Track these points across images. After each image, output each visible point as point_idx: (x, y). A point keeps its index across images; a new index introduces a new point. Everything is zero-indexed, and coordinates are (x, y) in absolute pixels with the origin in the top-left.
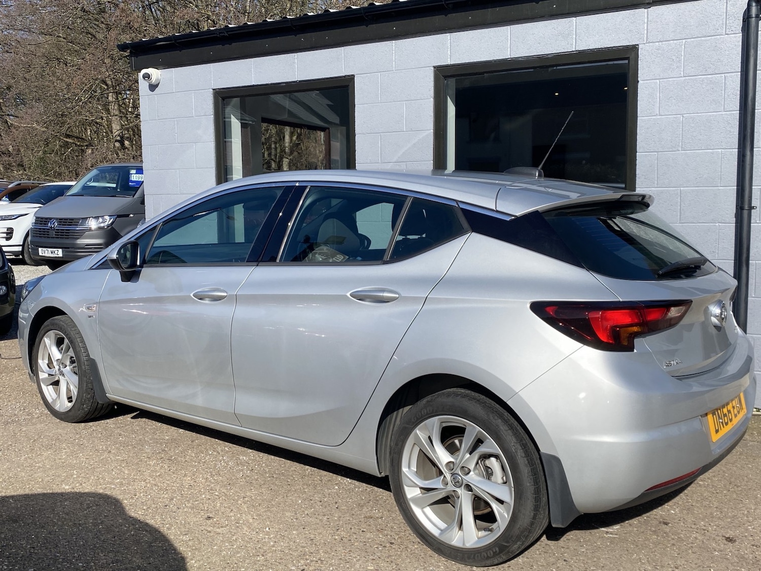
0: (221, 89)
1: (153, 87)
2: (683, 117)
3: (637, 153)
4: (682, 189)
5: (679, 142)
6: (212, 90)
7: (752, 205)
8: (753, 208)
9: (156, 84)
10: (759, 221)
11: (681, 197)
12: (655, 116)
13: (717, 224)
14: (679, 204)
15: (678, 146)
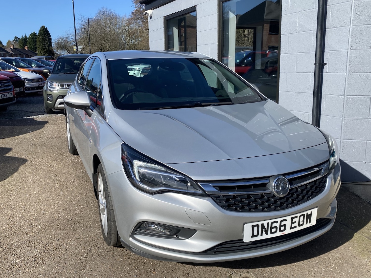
0: (166, 16)
1: (151, 17)
2: (299, 13)
3: (281, 35)
4: (297, 54)
5: (297, 28)
6: (163, 17)
7: (324, 62)
8: (325, 64)
9: (151, 16)
10: (328, 71)
11: (297, 58)
12: (288, 14)
13: (311, 74)
14: (296, 62)
15: (297, 30)
